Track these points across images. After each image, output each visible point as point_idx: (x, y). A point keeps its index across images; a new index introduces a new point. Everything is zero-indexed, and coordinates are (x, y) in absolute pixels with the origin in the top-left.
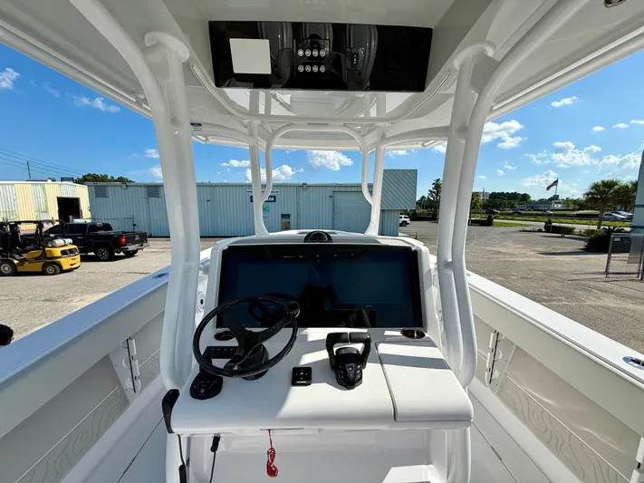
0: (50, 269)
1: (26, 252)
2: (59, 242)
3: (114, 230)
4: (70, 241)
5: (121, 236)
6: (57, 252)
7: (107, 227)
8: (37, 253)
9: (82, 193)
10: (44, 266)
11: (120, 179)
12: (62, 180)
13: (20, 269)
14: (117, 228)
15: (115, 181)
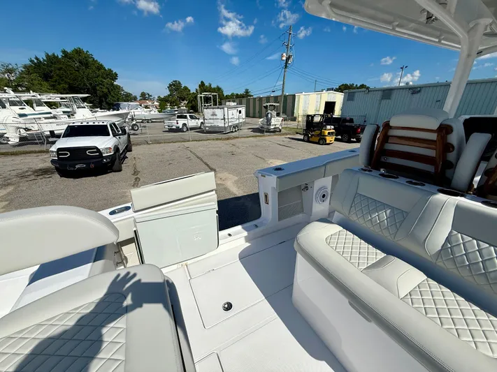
0: (321, 142)
1: (314, 131)
2: (328, 127)
3: (355, 123)
4: (333, 127)
5: (359, 127)
6: (327, 132)
7: (351, 121)
8: (318, 132)
9: (338, 98)
10: (319, 140)
11: (362, 86)
12: (328, 90)
13: (311, 139)
14: (357, 122)
15: (358, 88)
